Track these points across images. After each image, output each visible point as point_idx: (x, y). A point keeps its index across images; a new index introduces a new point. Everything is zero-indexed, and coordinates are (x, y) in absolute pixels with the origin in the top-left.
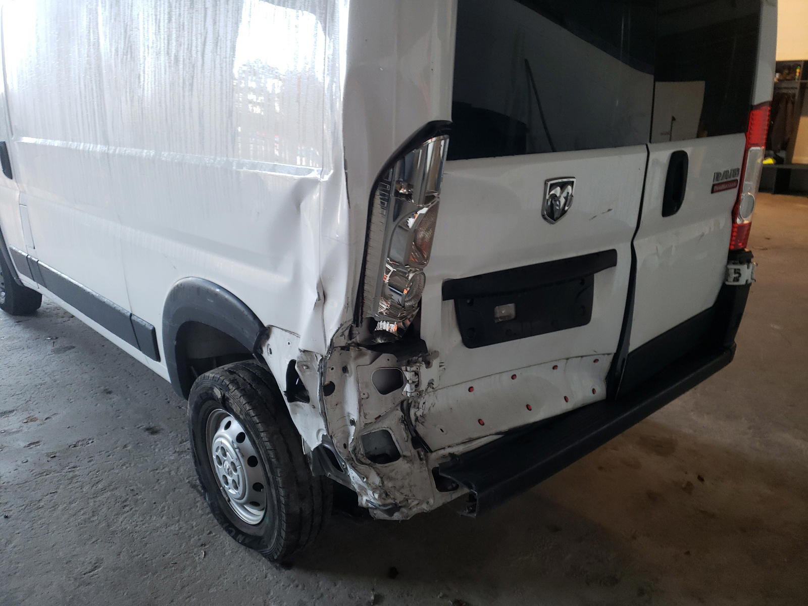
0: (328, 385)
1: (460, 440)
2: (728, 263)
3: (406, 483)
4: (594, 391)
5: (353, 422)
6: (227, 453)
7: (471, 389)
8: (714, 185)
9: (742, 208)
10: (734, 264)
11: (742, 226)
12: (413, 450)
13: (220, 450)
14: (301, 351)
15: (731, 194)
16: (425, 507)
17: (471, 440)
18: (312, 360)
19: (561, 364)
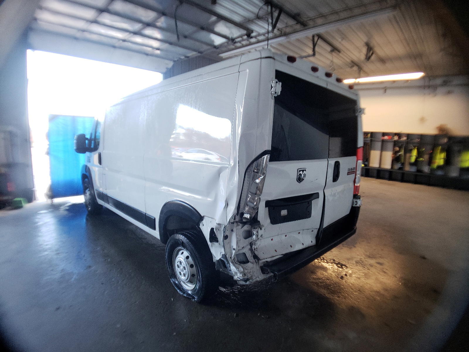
0: (226, 236)
1: (269, 257)
2: (353, 199)
3: (252, 271)
4: (312, 242)
5: (234, 249)
6: (182, 263)
7: (272, 240)
8: (348, 172)
9: (357, 180)
10: (355, 199)
11: (357, 187)
12: (253, 260)
13: (179, 262)
14: (217, 224)
15: (353, 176)
16: (258, 279)
17: (273, 257)
18: (221, 227)
19: (301, 232)
